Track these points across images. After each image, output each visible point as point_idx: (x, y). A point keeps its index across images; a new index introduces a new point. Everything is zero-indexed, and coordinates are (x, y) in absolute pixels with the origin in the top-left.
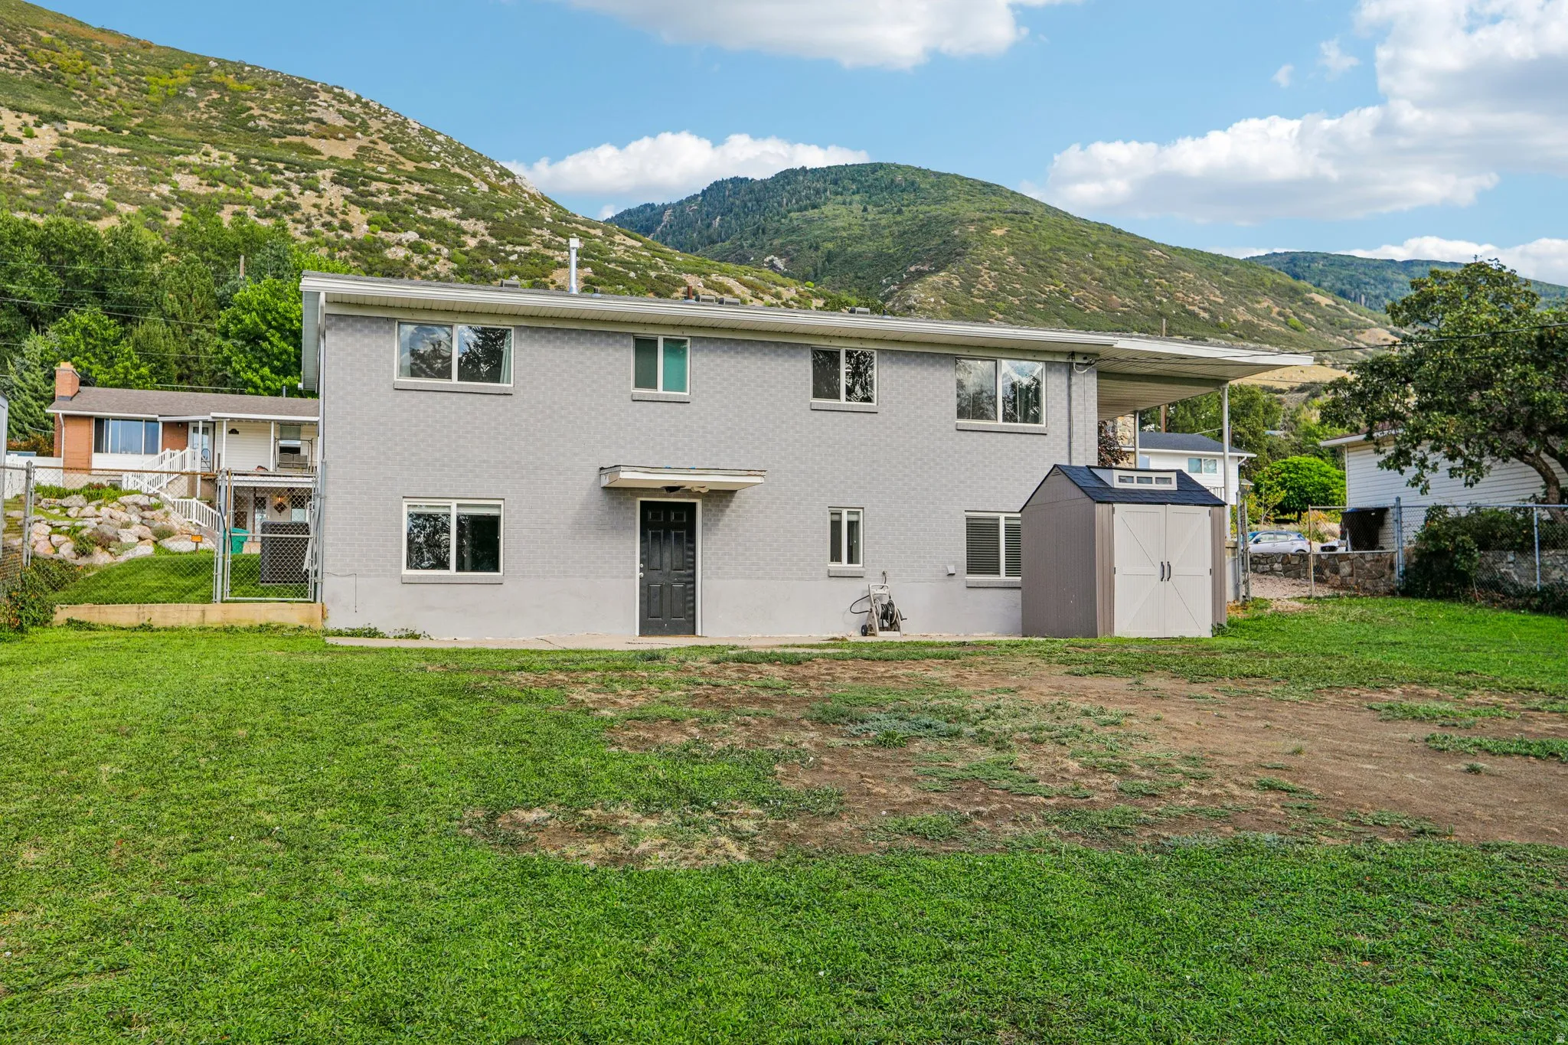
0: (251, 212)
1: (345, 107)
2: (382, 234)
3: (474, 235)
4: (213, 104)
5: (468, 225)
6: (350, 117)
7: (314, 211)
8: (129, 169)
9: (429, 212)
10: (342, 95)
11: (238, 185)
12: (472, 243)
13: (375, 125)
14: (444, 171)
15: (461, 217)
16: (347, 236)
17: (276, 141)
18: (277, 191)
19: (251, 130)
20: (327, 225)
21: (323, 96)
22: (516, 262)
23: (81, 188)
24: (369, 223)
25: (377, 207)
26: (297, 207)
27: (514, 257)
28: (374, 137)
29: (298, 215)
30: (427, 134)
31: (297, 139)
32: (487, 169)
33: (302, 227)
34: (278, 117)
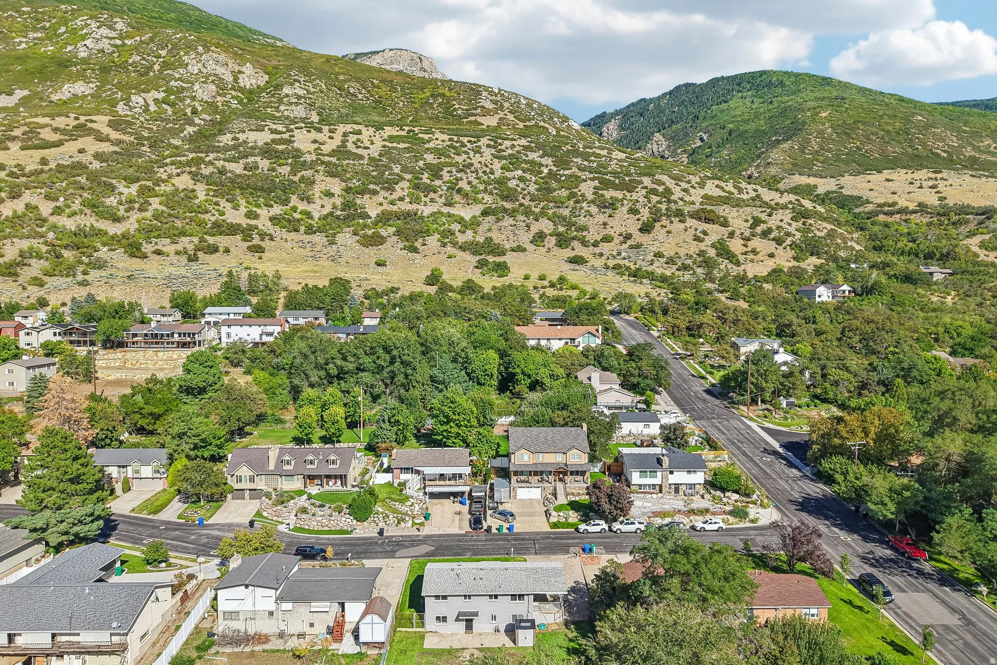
0: (454, 170)
1: (494, 98)
2: (507, 174)
3: (547, 166)
4: (440, 105)
5: (544, 161)
6: (495, 102)
7: (479, 166)
8: (408, 155)
9: (527, 156)
10: (492, 91)
11: (449, 157)
12: (546, 171)
13: (506, 105)
14: (536, 125)
15: (541, 157)
16: (492, 177)
17: (465, 120)
18: (464, 156)
19: (455, 116)
20: (484, 172)
21: (484, 94)
22: (563, 181)
23: (391, 169)
24: (502, 169)
25: (505, 158)
26: (472, 165)
27: (563, 178)
28: (506, 112)
29: (472, 169)
30: (529, 105)
31: (472, 118)
32: (556, 119)
33: (474, 175)
34: (465, 107)
